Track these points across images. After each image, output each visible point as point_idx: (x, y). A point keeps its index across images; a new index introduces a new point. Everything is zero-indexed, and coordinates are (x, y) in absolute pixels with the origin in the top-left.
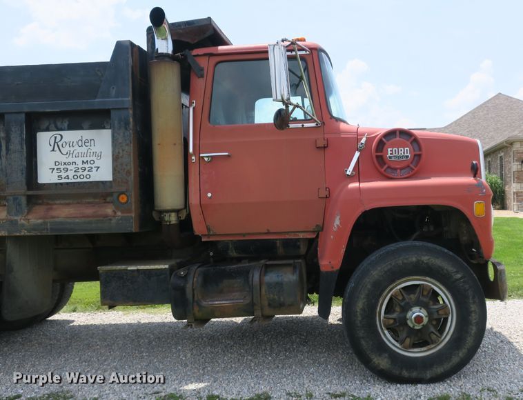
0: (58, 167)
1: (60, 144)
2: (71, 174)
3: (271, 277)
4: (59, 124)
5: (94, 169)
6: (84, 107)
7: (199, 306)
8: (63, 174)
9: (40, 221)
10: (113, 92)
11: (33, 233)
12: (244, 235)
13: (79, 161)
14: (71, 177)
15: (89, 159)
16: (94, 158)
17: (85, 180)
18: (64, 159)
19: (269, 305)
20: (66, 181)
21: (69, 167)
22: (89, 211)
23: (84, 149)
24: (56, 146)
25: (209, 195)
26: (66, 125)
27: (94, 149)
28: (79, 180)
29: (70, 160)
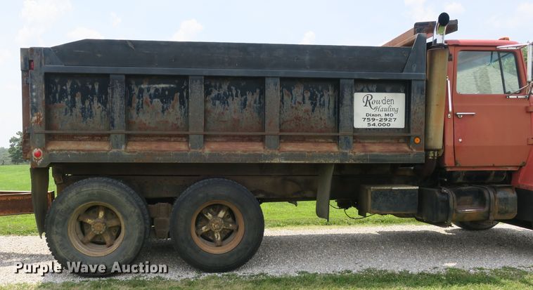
0: (368, 117)
1: (371, 101)
2: (377, 122)
3: (500, 194)
4: (370, 88)
5: (393, 120)
6: (395, 78)
7: (457, 213)
8: (372, 123)
9: (362, 154)
10: (414, 69)
11: (357, 162)
12: (473, 167)
13: (383, 114)
14: (376, 124)
15: (390, 113)
16: (393, 112)
17: (386, 127)
18: (372, 112)
19: (499, 212)
20: (373, 127)
21: (376, 118)
22: (393, 148)
23: (386, 106)
24: (368, 103)
25: (460, 140)
26: (375, 89)
27: (393, 106)
28: (382, 127)
29: (377, 113)
